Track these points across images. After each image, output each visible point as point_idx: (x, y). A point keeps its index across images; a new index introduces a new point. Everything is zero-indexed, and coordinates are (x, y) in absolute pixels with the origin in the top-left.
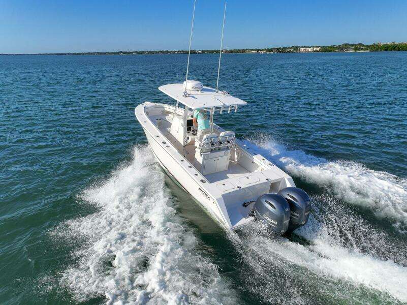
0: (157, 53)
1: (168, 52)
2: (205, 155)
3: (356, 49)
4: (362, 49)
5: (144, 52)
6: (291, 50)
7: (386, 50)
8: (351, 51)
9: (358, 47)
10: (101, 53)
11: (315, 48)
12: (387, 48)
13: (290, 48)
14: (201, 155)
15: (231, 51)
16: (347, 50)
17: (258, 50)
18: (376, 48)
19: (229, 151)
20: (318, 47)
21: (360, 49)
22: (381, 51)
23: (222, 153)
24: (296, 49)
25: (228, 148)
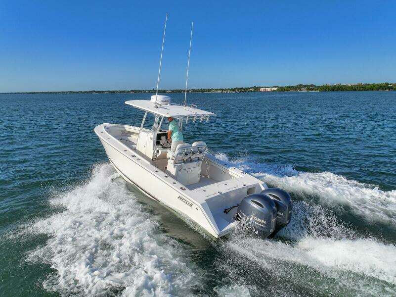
0: (128, 92)
1: (139, 91)
2: (178, 166)
3: (308, 89)
4: (313, 90)
5: (116, 92)
6: (252, 90)
7: (333, 90)
8: (304, 90)
9: (310, 88)
10: (74, 92)
11: (273, 89)
12: (334, 89)
13: (251, 88)
14: (175, 166)
15: (198, 91)
16: (301, 90)
17: (222, 90)
18: (325, 89)
19: (201, 162)
20: (276, 87)
21: (311, 89)
22: (329, 91)
23: (194, 164)
24: (257, 89)
25: (199, 159)
